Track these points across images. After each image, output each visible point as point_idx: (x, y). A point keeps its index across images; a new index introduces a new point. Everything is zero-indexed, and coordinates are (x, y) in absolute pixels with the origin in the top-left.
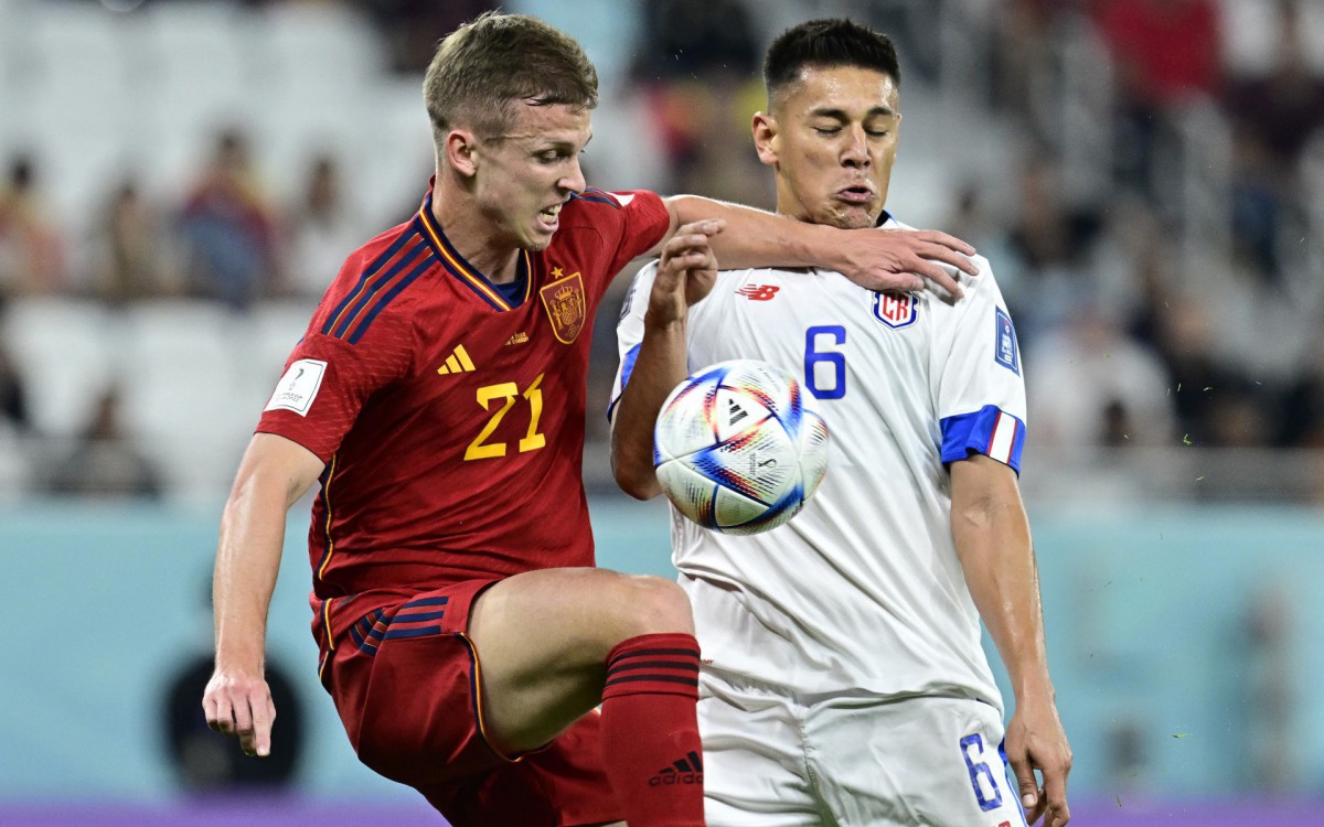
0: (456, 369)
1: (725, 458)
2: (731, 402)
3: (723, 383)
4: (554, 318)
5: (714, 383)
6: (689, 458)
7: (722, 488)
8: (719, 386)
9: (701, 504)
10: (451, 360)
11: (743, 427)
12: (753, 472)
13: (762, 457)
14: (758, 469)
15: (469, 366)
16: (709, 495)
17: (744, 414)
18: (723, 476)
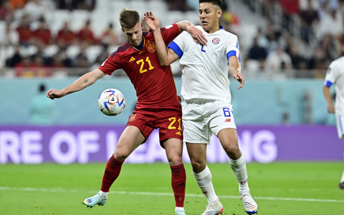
0: (132, 60)
1: (108, 105)
2: (113, 97)
3: (114, 94)
4: (149, 48)
5: (112, 93)
6: (103, 102)
7: (105, 108)
8: (113, 94)
9: (101, 108)
10: (131, 59)
11: (113, 102)
12: (111, 109)
13: (113, 107)
14: (112, 109)
15: (134, 59)
16: (103, 108)
17: (114, 100)
18: (106, 107)
